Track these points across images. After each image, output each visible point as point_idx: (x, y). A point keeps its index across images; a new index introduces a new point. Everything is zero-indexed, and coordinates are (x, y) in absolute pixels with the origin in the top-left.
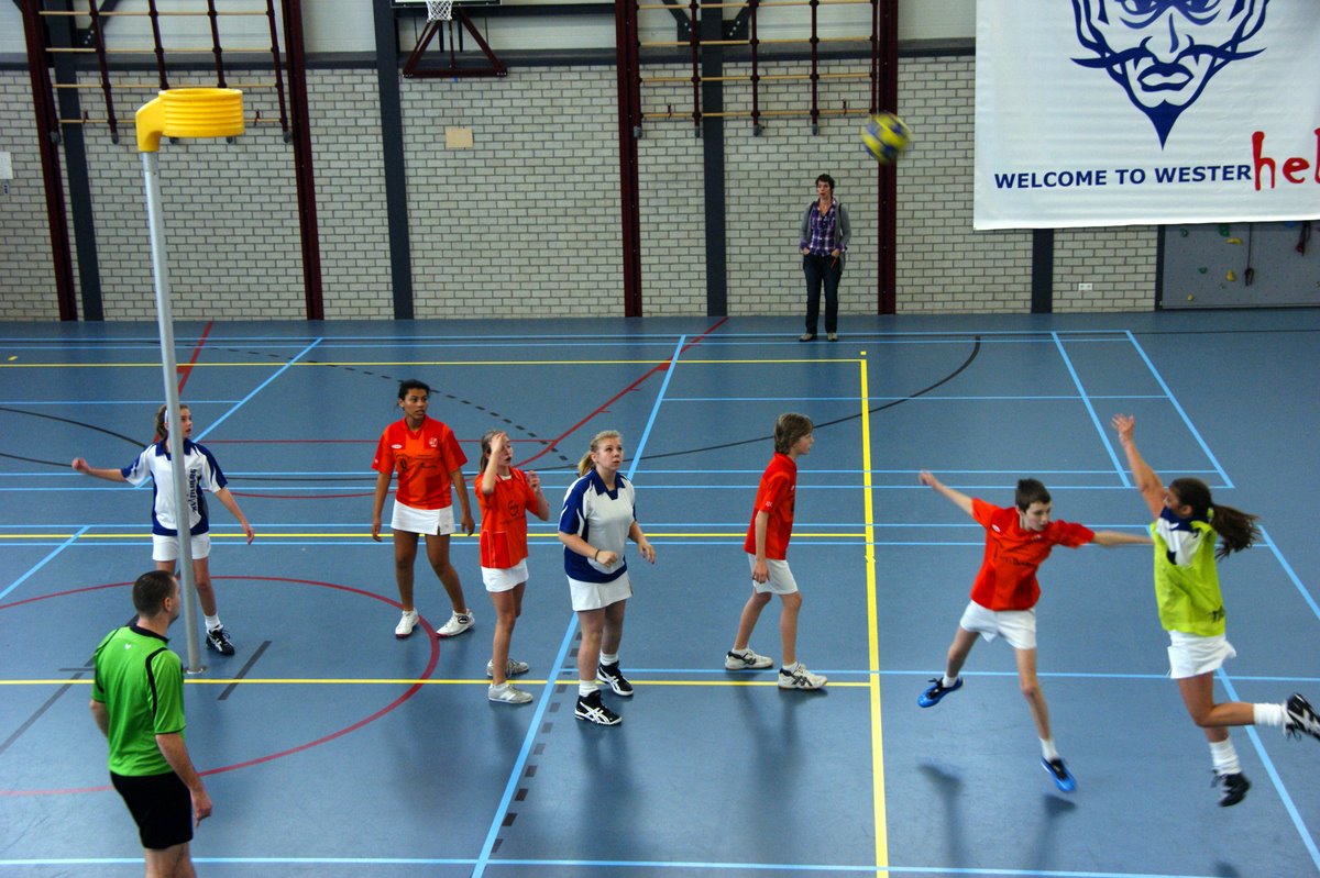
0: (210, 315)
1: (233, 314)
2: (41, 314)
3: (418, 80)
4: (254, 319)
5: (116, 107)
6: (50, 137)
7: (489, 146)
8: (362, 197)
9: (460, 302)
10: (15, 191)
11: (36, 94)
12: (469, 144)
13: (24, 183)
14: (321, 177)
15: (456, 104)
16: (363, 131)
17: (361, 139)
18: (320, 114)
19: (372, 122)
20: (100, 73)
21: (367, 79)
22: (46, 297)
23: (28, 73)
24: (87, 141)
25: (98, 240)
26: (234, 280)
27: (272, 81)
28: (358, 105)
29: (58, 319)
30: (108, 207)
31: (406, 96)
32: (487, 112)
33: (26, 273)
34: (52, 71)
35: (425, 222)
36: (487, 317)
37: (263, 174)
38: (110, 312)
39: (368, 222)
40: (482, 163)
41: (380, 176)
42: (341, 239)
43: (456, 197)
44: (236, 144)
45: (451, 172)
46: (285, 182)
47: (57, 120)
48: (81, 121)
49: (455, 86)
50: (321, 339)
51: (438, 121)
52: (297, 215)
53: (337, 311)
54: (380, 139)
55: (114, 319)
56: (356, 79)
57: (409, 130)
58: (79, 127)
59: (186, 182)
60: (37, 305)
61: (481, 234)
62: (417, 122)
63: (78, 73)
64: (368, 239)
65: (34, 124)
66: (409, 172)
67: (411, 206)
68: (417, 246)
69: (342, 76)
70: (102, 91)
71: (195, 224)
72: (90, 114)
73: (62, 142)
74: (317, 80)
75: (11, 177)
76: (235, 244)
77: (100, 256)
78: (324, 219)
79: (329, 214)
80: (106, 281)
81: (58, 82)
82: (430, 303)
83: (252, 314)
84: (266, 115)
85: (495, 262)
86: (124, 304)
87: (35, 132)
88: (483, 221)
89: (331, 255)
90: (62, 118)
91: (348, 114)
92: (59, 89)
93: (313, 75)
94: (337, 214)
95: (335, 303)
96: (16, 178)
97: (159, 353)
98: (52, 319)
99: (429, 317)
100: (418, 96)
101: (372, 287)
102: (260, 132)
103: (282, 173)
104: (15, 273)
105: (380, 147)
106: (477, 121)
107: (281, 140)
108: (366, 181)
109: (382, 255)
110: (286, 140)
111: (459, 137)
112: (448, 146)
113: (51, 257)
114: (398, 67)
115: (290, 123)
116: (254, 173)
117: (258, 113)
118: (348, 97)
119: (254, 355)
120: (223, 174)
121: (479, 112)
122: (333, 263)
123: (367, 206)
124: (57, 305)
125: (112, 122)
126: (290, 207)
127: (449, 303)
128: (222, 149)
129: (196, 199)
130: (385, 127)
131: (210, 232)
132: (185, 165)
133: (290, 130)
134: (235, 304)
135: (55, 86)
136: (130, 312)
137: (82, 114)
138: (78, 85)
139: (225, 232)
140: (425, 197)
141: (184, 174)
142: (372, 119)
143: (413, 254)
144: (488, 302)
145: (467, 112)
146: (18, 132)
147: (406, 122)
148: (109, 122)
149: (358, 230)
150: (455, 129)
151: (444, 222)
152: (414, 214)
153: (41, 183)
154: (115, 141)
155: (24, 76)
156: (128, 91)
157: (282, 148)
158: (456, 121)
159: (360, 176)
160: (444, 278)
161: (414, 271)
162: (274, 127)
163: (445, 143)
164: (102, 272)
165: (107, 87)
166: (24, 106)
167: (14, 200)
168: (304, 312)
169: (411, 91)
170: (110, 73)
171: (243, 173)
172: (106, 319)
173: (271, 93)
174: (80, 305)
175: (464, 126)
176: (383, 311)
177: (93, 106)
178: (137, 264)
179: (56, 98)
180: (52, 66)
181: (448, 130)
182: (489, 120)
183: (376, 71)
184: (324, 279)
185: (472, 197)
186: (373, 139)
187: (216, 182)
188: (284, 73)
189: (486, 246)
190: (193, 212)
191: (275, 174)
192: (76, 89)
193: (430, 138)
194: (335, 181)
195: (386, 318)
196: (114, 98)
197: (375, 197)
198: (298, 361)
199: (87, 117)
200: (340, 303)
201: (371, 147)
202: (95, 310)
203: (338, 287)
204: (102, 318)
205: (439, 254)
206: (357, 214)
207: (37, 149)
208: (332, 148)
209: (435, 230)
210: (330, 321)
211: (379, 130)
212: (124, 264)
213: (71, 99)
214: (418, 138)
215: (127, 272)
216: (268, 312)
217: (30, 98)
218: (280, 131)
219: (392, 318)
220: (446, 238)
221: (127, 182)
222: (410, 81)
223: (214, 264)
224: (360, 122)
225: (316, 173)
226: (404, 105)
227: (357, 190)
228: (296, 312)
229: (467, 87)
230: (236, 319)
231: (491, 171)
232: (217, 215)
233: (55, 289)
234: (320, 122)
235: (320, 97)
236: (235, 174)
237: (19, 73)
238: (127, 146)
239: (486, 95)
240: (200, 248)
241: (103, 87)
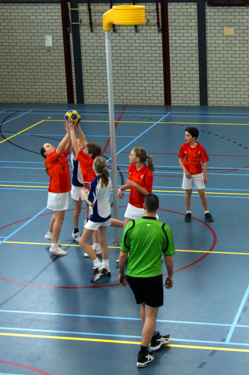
0: (126, 102)
1: (135, 102)
2: (53, 100)
3: (213, 7)
4: (143, 104)
5: (93, 17)
6: (67, 30)
7: (242, 35)
8: (188, 55)
9: (227, 99)
10: (52, 51)
11: (62, 12)
12: (233, 34)
13: (56, 48)
14: (172, 46)
15: (228, 17)
16: (190, 28)
17: (189, 31)
18: (173, 21)
19: (194, 24)
20: (87, 4)
21: (192, 7)
22: (63, 94)
23: (60, 4)
24: (81, 31)
25: (83, 71)
26: (136, 88)
27: (155, 7)
28: (188, 17)
29: (67, 103)
30: (88, 58)
31: (208, 14)
32: (241, 21)
33: (55, 84)
34: (69, 4)
35: (214, 66)
36: (238, 106)
37: (149, 45)
38: (87, 100)
39: (190, 65)
40: (238, 42)
41: (196, 46)
42: (179, 72)
43: (227, 56)
44: (139, 33)
45: (225, 45)
46: (157, 48)
47: (69, 23)
48: (79, 23)
49: (228, 10)
50: (170, 113)
51: (221, 24)
52: (162, 62)
53: (176, 102)
54: (197, 31)
55: (88, 103)
56: (189, 7)
57: (209, 28)
58: (78, 26)
59: (118, 48)
60: (59, 97)
61: (237, 71)
62: (212, 24)
63: (79, 4)
64: (191, 72)
65: (61, 24)
66: (208, 45)
67: (208, 59)
68: (210, 76)
69: (182, 5)
70: (88, 11)
71: (121, 65)
72: (83, 21)
73: (71, 32)
74: (173, 7)
75: (51, 46)
76: (137, 74)
77: (84, 78)
78: (173, 64)
79: (175, 62)
80: (86, 87)
81: (71, 8)
82: (215, 99)
83: (143, 102)
84: (151, 21)
85: (242, 83)
86: (92, 97)
87: (61, 28)
88: (238, 66)
89: (175, 79)
90: (72, 22)
91: (184, 21)
92: (71, 11)
93: (171, 5)
94: (178, 62)
95: (176, 98)
96: (53, 46)
97: (108, 117)
98: (64, 103)
99: (214, 105)
100: (213, 14)
101: (191, 92)
102: (148, 28)
103: (157, 45)
104: (51, 84)
105: (197, 35)
106: (237, 24)
107: (157, 31)
108: (191, 48)
109: (196, 79)
110: (159, 32)
111: (229, 31)
112: (225, 34)
113: (65, 78)
114: (205, 2)
115: (161, 24)
116: (146, 45)
117: (148, 20)
118: (184, 14)
119: (143, 118)
120: (133, 45)
121: (238, 21)
122: (175, 82)
123: (191, 59)
124: (66, 97)
125: (91, 24)
126: (159, 58)
127: (222, 99)
128: (133, 35)
129: (122, 55)
130: (199, 26)
131: (127, 68)
132: (118, 41)
133: (161, 27)
134: (136, 98)
135: (70, 9)
136: (94, 100)
137: (80, 21)
138: (79, 9)
139: (133, 68)
140: (214, 55)
141: (118, 45)
142: (194, 23)
143: (208, 79)
144: (238, 100)
145: (233, 21)
146: (55, 28)
147: (208, 24)
148: (90, 24)
149: (186, 69)
150: (228, 28)
151: (222, 66)
152: (210, 62)
153: (63, 48)
154: (92, 31)
155: (58, 5)
156: (98, 11)
157: (157, 35)
158: (228, 24)
159: (188, 47)
160: (220, 89)
161: (209, 86)
162: (154, 26)
163: (223, 33)
164: (84, 84)
165: (89, 9)
166: (58, 18)
167: (52, 54)
168: (163, 102)
169: (210, 12)
170: (91, 4)
171: (141, 45)
172: (85, 103)
173: (154, 12)
174: (75, 97)
175: (231, 26)
176: (196, 102)
177: (84, 17)
178: (98, 81)
179: (70, 14)
180: (69, 1)
181: (225, 28)
182: (242, 24)
183: (196, 4)
184: (172, 88)
185: (234, 56)
186: (194, 31)
187: (130, 48)
188: (159, 4)
189: (238, 76)
190: (121, 60)
191: (154, 45)
192: (78, 11)
193: (217, 31)
194: (178, 48)
195: (197, 105)
196: (92, 14)
197: (194, 55)
198: (161, 121)
199: (81, 22)
200: (178, 99)
201: (193, 35)
202: (81, 99)
203: (178, 92)
204: (83, 103)
205: (219, 79)
206: (186, 62)
207: (62, 34)
208: (177, 35)
209: (218, 69)
210: (174, 106)
211: (197, 28)
212: (93, 81)
213: (76, 14)
214: (212, 31)
215: (94, 84)
216: (149, 102)
217: (60, 14)
218: (156, 28)
219: (199, 105)
220: (222, 72)
221: (95, 48)
222: (210, 8)
223: (128, 81)
224: (189, 24)
225: (170, 45)
226: (207, 17)
227: (187, 52)
228: (160, 102)
229: (233, 10)
230: (136, 104)
231: (242, 45)
232: (130, 62)
233: (66, 90)
234: (173, 24)
235: (173, 14)
236: (137, 45)
237: (57, 4)
238: (96, 33)
239: (241, 14)
240: (123, 75)
241: (88, 10)
